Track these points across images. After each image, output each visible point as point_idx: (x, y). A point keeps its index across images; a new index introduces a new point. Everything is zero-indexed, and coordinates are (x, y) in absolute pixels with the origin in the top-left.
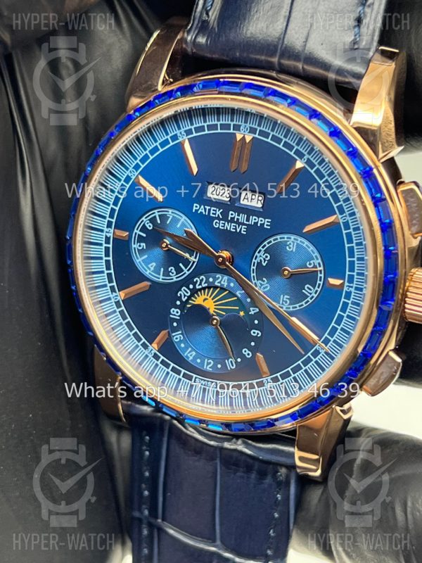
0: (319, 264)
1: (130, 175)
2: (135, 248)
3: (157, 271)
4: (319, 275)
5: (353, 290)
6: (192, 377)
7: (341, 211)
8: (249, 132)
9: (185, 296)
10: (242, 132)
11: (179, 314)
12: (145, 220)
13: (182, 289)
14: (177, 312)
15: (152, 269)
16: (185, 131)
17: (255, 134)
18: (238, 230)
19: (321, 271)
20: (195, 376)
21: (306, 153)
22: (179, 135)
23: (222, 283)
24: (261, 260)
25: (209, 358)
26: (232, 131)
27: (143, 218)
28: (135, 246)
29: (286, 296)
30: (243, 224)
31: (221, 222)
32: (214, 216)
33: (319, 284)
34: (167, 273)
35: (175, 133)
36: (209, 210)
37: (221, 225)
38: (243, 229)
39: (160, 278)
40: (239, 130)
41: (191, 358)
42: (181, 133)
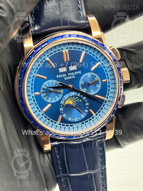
0: (98, 77)
1: (34, 75)
2: (43, 96)
3: (52, 99)
4: (99, 81)
5: (110, 81)
6: (72, 125)
7: (100, 61)
8: (66, 49)
9: (63, 103)
10: (64, 50)
11: (63, 109)
12: (43, 86)
13: (61, 101)
14: (62, 109)
15: (50, 100)
16: (47, 56)
17: (68, 49)
18: (72, 78)
19: (99, 79)
20: (73, 124)
21: (84, 49)
22: (45, 58)
23: (73, 94)
24: (82, 83)
25: (76, 118)
26: (61, 51)
27: (42, 86)
28: (42, 95)
29: (92, 90)
30: (73, 75)
31: (67, 77)
32: (64, 77)
33: (100, 83)
34: (55, 99)
35: (44, 57)
36: (62, 75)
37: (67, 78)
38: (74, 77)
39: (54, 101)
40: (63, 50)
41: (70, 120)
42: (46, 57)
